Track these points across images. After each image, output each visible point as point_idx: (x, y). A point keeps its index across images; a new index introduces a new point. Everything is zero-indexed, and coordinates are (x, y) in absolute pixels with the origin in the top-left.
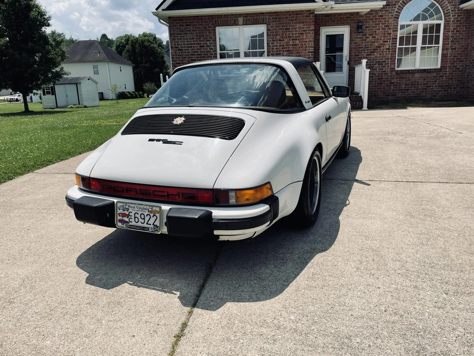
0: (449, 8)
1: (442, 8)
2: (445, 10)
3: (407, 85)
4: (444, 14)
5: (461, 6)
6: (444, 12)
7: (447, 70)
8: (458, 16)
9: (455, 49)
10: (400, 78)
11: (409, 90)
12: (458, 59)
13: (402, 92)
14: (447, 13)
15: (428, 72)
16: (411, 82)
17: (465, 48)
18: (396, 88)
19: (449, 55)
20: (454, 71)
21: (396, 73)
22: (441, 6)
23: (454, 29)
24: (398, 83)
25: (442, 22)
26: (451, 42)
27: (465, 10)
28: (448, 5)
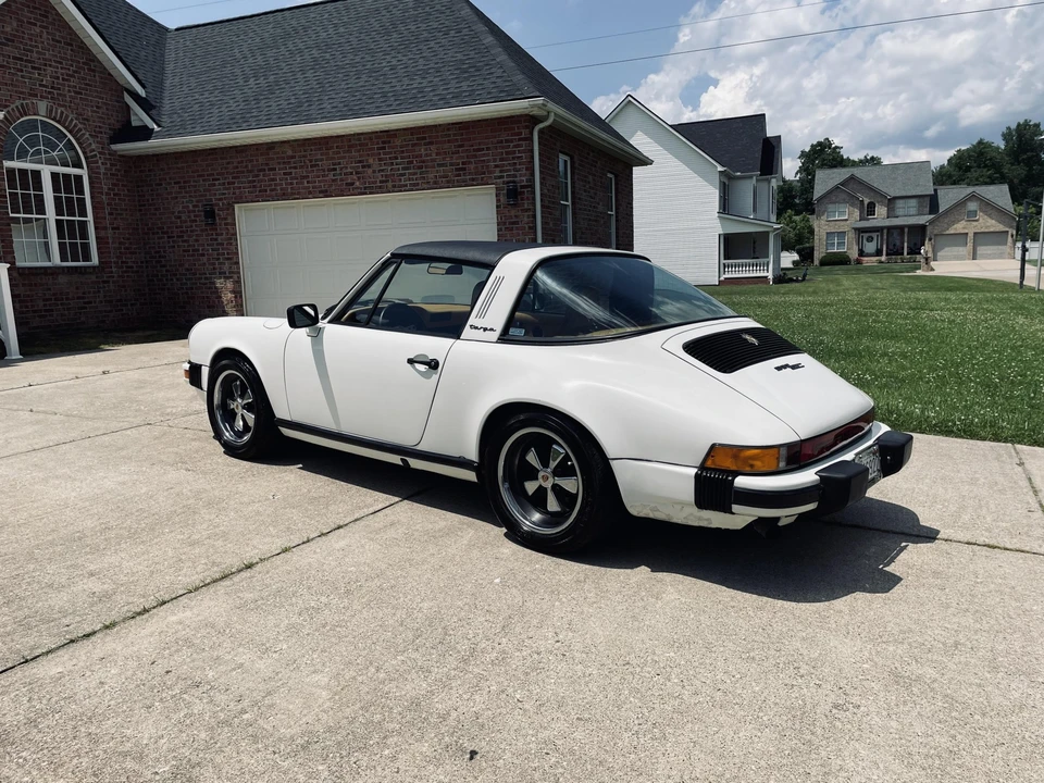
0: (93, 146)
1: (80, 144)
2: (87, 150)
3: (47, 300)
4: (86, 158)
5: (114, 147)
6: (84, 153)
7: (114, 270)
8: (111, 165)
9: (118, 228)
10: (31, 285)
11: (52, 310)
12: (127, 248)
13: (40, 317)
14: (92, 157)
15: (81, 273)
16: (54, 294)
17: (134, 229)
18: (27, 307)
19: (110, 241)
20: (126, 272)
21: (20, 274)
22: (77, 140)
23: (109, 189)
24: (28, 296)
25: (84, 173)
26: (110, 214)
27: (120, 156)
28: (91, 140)
